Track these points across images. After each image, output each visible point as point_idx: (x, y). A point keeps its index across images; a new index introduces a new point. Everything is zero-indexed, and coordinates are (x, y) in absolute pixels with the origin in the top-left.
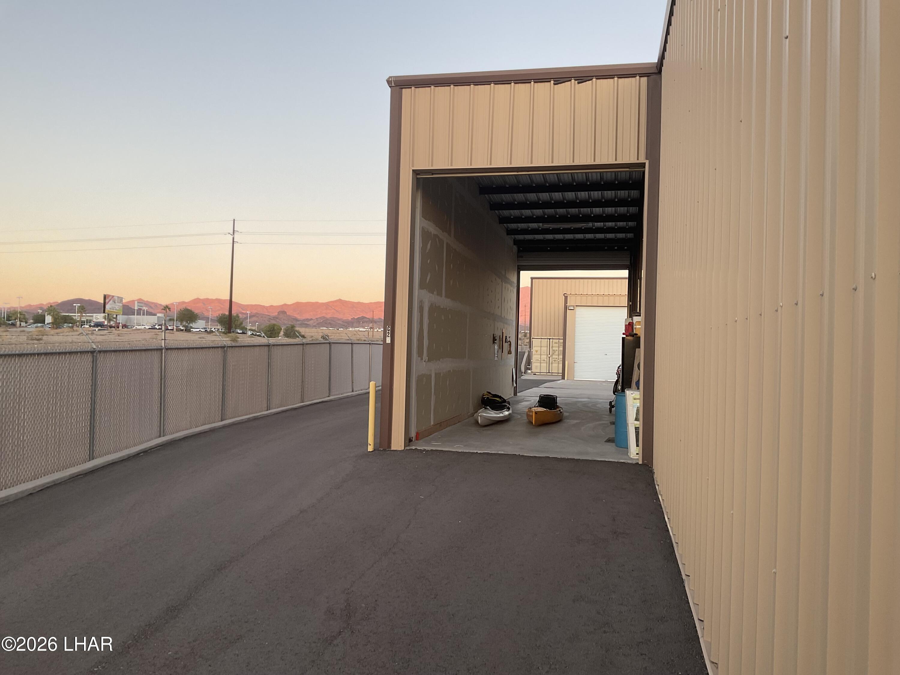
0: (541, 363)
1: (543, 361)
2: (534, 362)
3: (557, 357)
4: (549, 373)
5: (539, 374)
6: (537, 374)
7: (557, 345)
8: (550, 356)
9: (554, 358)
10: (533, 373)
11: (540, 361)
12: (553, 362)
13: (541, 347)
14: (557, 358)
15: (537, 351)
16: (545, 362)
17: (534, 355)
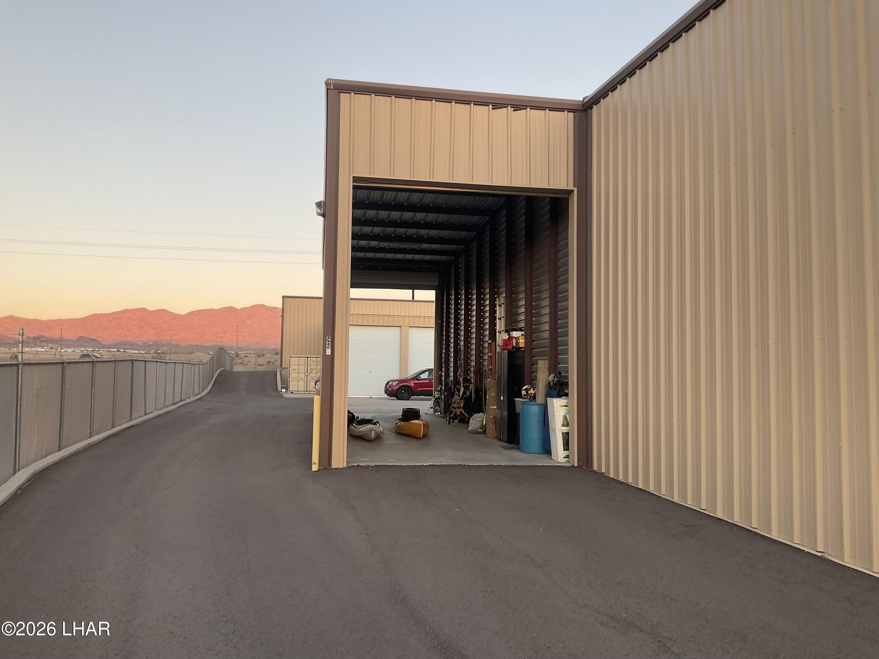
0: (298, 381)
1: (301, 380)
2: (291, 381)
3: (315, 375)
4: (307, 391)
5: (296, 392)
6: (294, 392)
7: (315, 363)
8: (307, 374)
9: (312, 377)
10: (290, 392)
11: (298, 379)
12: (311, 380)
13: (299, 365)
14: (314, 377)
15: (294, 370)
16: (303, 380)
17: (291, 373)
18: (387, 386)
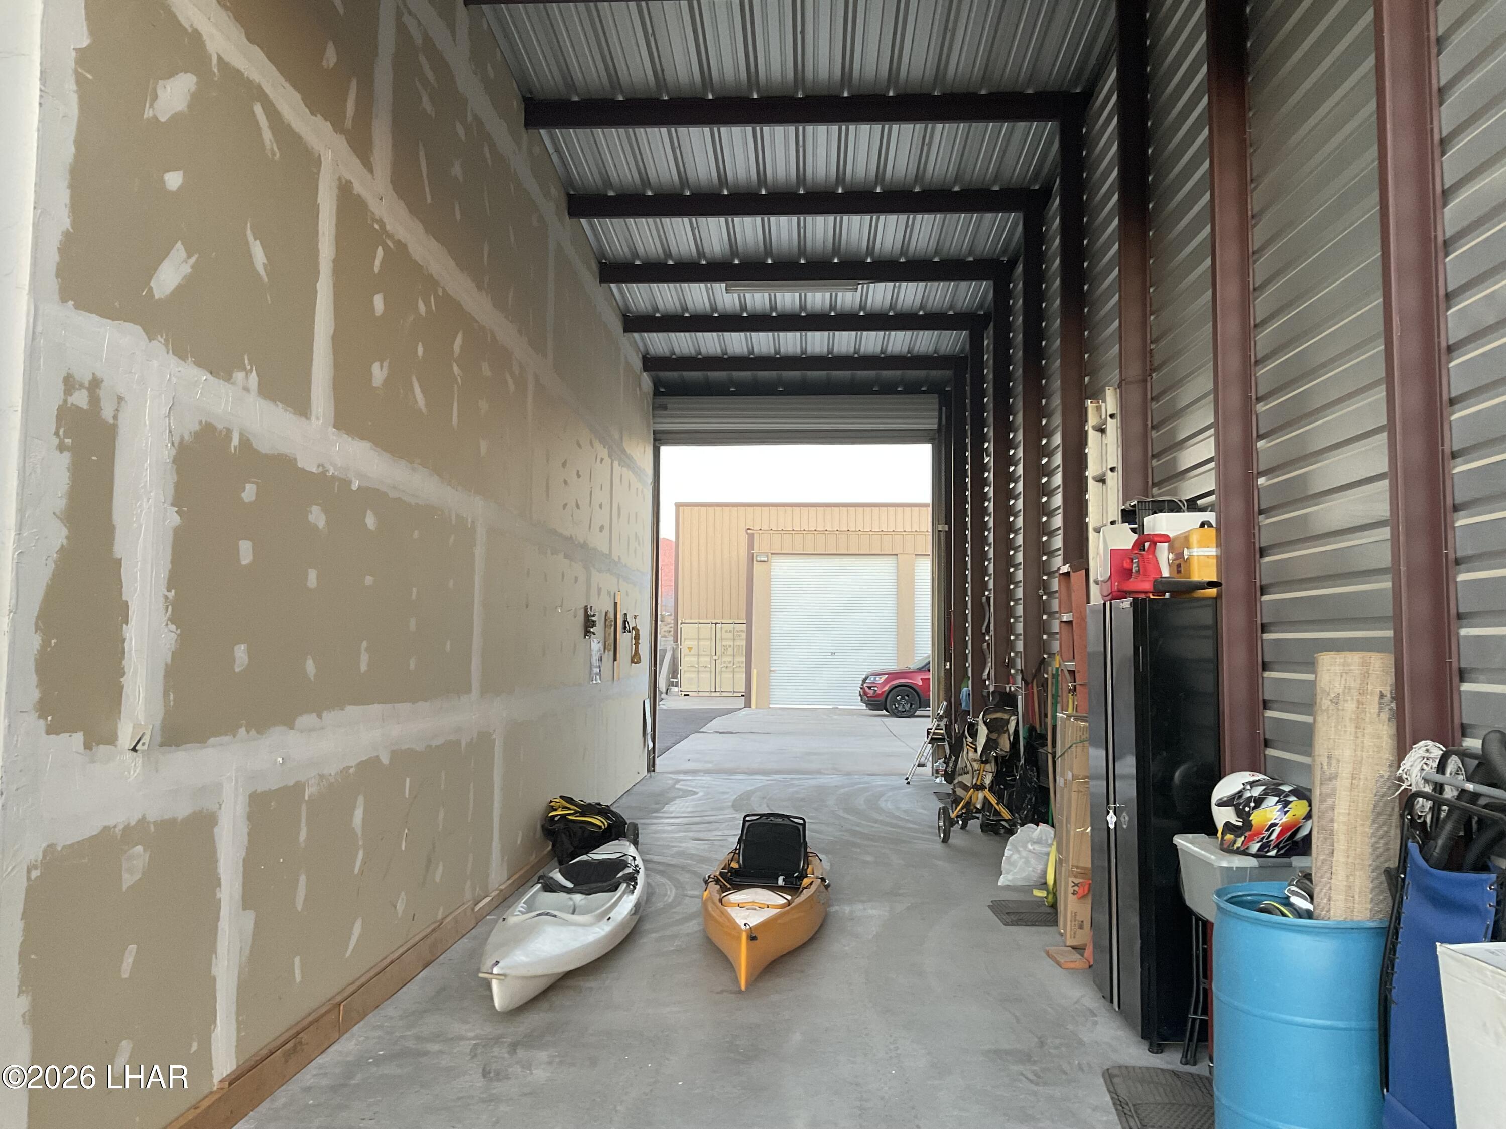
0: (698, 672)
1: (703, 669)
2: (685, 672)
4: (717, 691)
5: (695, 694)
6: (690, 694)
7: (731, 635)
8: (716, 658)
9: (725, 662)
10: (683, 694)
11: (698, 668)
12: (724, 669)
13: (699, 639)
14: (730, 662)
15: (690, 649)
16: (707, 669)
17: (685, 656)
18: (865, 685)
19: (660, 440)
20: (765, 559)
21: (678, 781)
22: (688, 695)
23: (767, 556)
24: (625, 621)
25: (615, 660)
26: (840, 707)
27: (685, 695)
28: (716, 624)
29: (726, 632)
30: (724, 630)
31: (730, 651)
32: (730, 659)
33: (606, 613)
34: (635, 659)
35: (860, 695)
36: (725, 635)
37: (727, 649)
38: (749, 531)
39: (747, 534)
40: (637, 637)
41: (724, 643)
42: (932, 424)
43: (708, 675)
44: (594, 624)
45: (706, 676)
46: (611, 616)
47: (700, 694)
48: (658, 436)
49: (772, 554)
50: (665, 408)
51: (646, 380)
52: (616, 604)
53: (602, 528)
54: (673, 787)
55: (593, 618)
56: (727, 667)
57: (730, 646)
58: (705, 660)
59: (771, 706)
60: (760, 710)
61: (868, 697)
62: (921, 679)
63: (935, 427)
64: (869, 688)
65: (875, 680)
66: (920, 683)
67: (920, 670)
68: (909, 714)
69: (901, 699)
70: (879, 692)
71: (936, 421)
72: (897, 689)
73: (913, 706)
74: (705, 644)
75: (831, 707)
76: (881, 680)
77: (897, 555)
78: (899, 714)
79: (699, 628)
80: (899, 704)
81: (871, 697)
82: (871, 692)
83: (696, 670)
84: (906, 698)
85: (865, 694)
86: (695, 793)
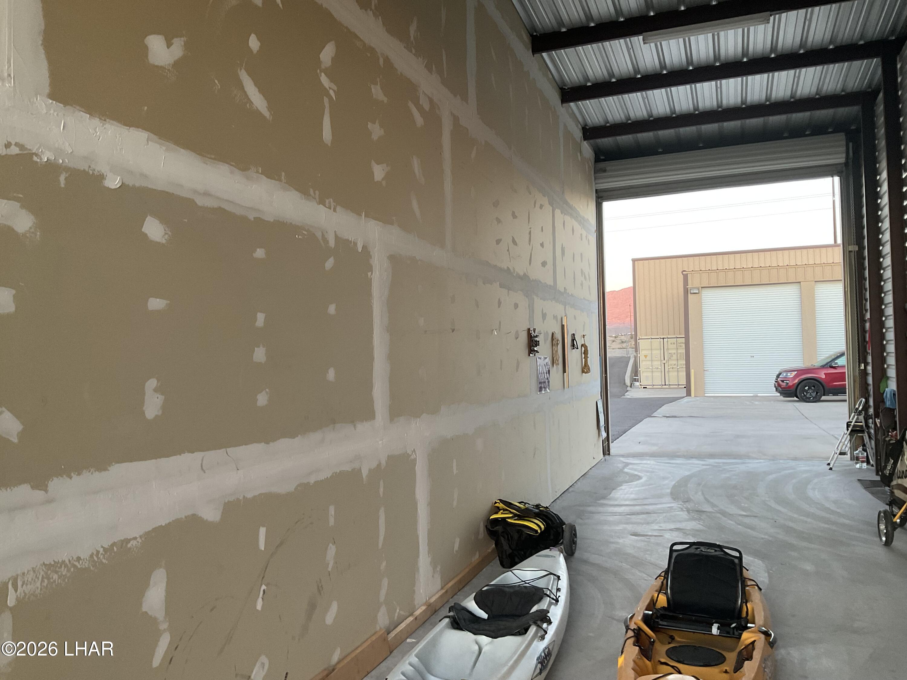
0: (652, 372)
1: (656, 370)
2: (643, 371)
4: (665, 385)
5: (651, 387)
7: (676, 346)
8: (665, 362)
9: (672, 365)
10: (642, 387)
12: (671, 370)
13: (651, 350)
14: (675, 365)
15: (646, 356)
17: (642, 361)
18: (779, 379)
19: (601, 197)
20: (697, 291)
21: (627, 464)
22: (646, 388)
23: (699, 289)
24: (573, 340)
25: (564, 371)
26: (759, 395)
27: (644, 388)
28: (663, 338)
29: (671, 344)
30: (669, 343)
31: (675, 357)
32: (675, 362)
33: (553, 334)
34: (585, 369)
35: (775, 387)
36: (670, 346)
37: (672, 356)
38: (684, 273)
39: (683, 274)
40: (586, 353)
41: (670, 352)
42: (840, 159)
43: (659, 374)
44: (537, 344)
45: (657, 374)
46: (559, 336)
47: (655, 387)
48: (601, 194)
49: (702, 287)
50: (605, 171)
51: (587, 148)
52: (563, 326)
53: (544, 264)
54: (621, 471)
55: (537, 339)
56: (673, 368)
57: (675, 353)
58: (657, 364)
59: (706, 395)
60: (698, 398)
61: (781, 388)
62: (825, 374)
63: (843, 160)
64: (783, 381)
65: (787, 375)
66: (824, 377)
67: (823, 367)
68: (815, 400)
69: (809, 389)
70: (790, 384)
71: (844, 155)
72: (805, 382)
73: (819, 394)
74: (656, 352)
75: (752, 395)
76: (791, 375)
77: (800, 282)
78: (808, 400)
79: (651, 342)
80: (807, 393)
81: (784, 388)
82: (784, 385)
83: (651, 370)
84: (813, 388)
85: (779, 385)
86: (640, 478)
